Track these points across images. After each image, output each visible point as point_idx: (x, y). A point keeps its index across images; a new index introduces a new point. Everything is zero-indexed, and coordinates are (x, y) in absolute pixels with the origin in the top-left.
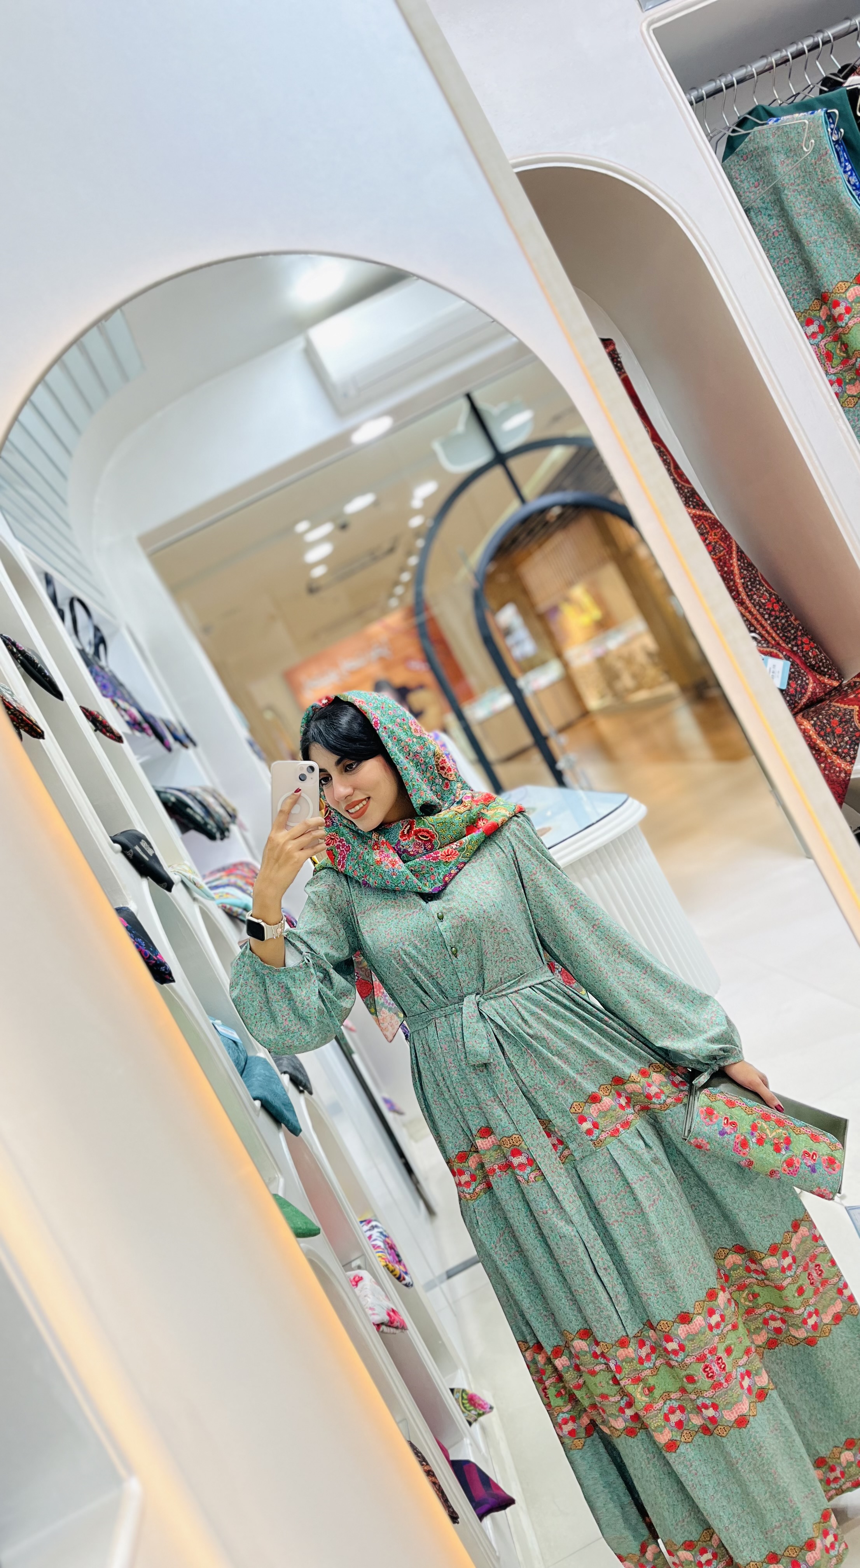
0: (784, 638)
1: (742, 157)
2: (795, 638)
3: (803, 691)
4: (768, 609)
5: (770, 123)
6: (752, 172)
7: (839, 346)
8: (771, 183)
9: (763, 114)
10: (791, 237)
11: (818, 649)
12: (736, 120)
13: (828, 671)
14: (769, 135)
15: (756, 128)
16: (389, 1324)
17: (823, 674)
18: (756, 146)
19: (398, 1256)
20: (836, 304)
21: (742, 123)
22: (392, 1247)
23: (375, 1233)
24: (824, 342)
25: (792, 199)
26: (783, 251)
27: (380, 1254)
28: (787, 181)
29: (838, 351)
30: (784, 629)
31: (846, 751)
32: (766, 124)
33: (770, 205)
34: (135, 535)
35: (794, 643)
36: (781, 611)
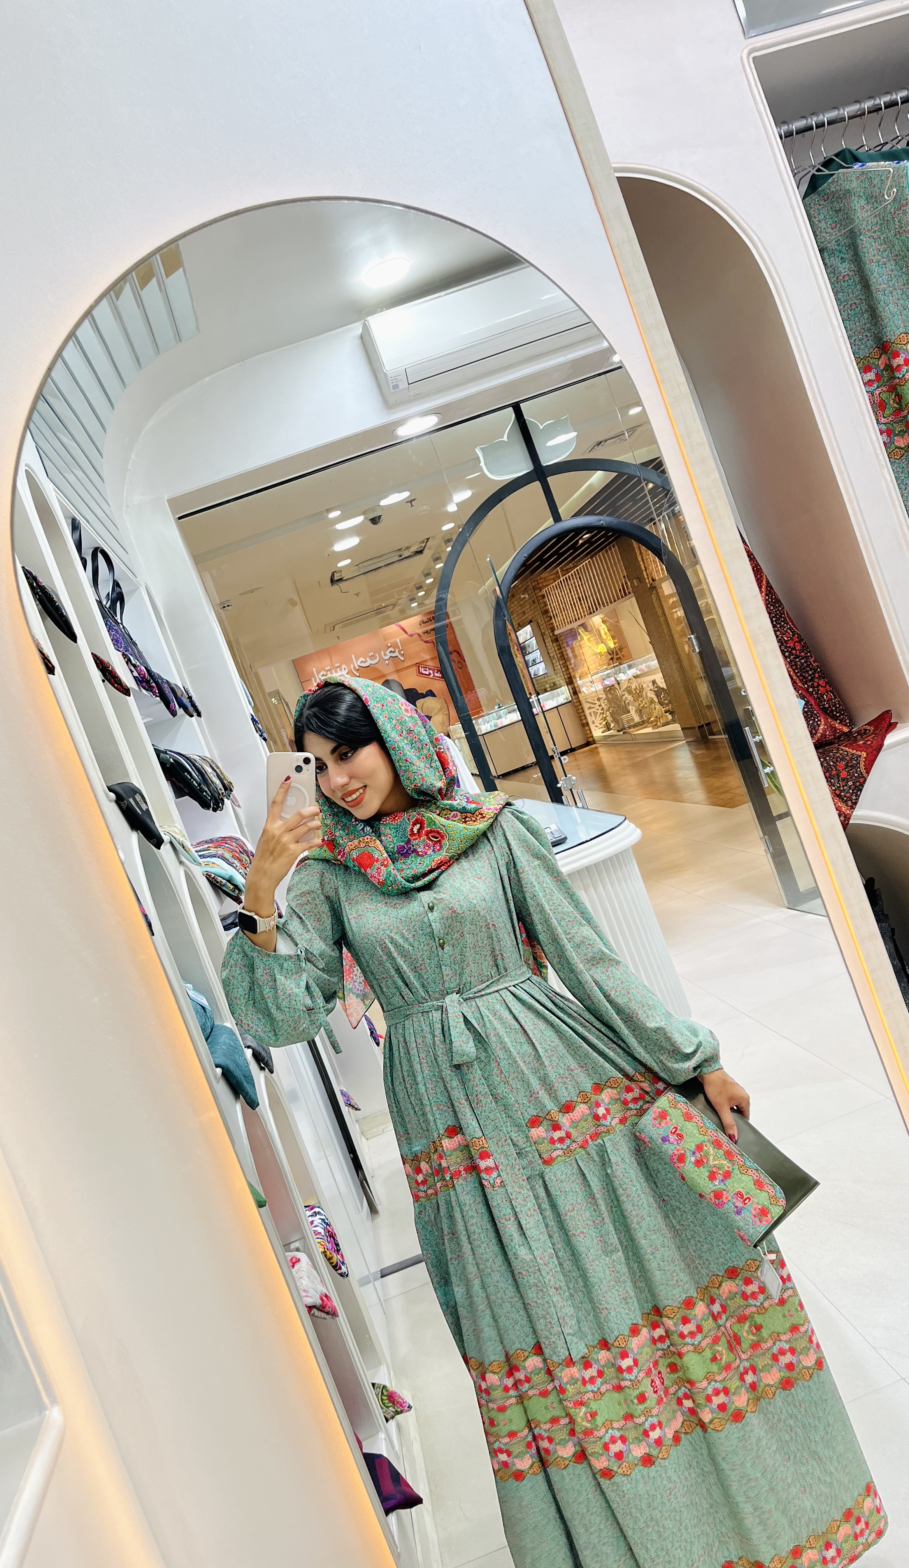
0: (801, 678)
1: (823, 197)
2: (812, 680)
4: (789, 647)
5: (855, 167)
6: (831, 213)
7: (893, 397)
8: (848, 227)
9: (849, 157)
10: (861, 282)
11: (833, 693)
12: (822, 160)
13: (840, 716)
14: (853, 179)
15: (841, 170)
16: (321, 1308)
17: (835, 718)
18: (839, 188)
19: (337, 1245)
20: (896, 355)
21: (827, 163)
22: (332, 1236)
23: (317, 1220)
24: (880, 390)
25: (867, 245)
26: (851, 295)
27: (319, 1240)
28: (864, 226)
29: (891, 402)
30: (803, 670)
31: (848, 795)
32: (851, 167)
33: (844, 248)
34: (166, 497)
35: (810, 684)
36: (801, 652)
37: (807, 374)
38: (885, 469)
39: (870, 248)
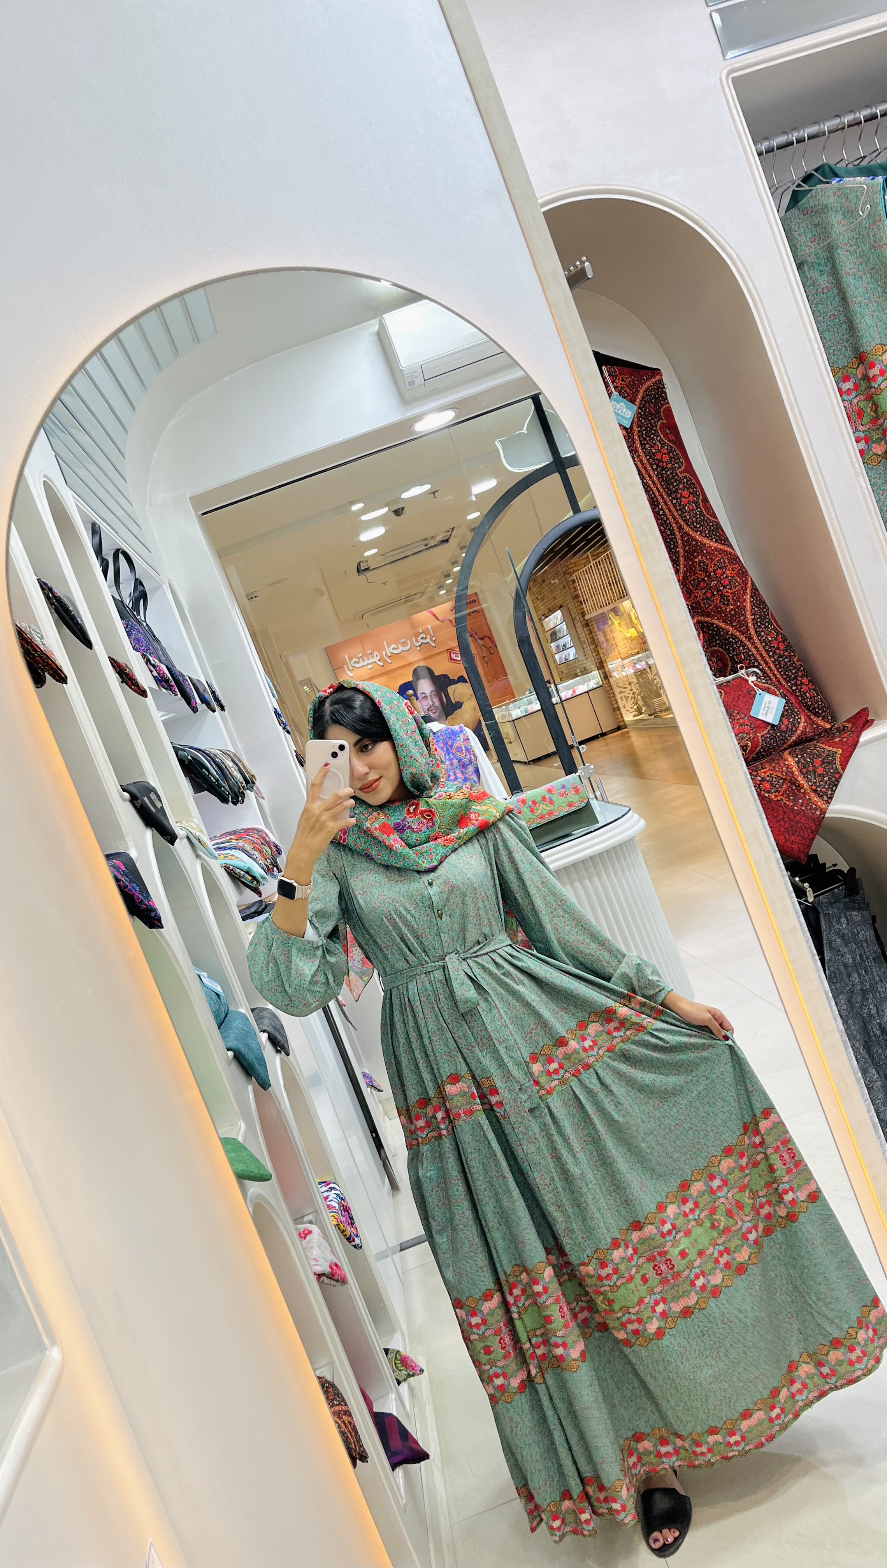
0: (785, 676)
1: (802, 211)
2: (795, 678)
3: (794, 729)
4: (773, 647)
5: (833, 182)
6: (810, 227)
7: (870, 405)
8: (826, 240)
9: (827, 173)
10: (839, 295)
11: (816, 691)
12: (803, 175)
13: (822, 713)
14: (830, 194)
15: (819, 186)
16: (330, 1276)
17: (817, 715)
18: (817, 203)
19: (352, 1218)
20: (872, 365)
21: (807, 178)
22: (346, 1210)
23: (332, 1195)
24: (857, 400)
25: (844, 259)
26: (830, 307)
27: (333, 1214)
28: (841, 240)
29: (869, 411)
30: (786, 669)
31: (824, 790)
32: (827, 183)
33: (823, 260)
34: (188, 495)
35: (793, 682)
36: (785, 651)
37: (785, 386)
38: (861, 477)
39: (847, 262)
